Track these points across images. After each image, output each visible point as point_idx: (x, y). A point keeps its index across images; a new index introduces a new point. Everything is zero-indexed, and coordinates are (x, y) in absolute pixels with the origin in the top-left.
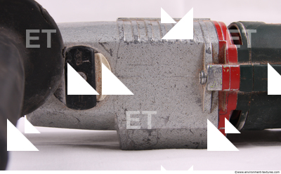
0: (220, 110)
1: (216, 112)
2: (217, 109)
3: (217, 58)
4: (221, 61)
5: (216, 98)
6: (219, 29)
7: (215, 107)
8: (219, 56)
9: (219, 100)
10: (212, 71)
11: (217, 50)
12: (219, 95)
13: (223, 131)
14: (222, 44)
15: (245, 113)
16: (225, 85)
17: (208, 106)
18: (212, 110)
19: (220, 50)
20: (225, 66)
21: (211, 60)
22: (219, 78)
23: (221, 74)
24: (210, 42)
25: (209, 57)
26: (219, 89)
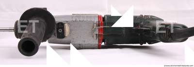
0: (99, 39)
4: (99, 26)
6: (99, 17)
7: (97, 38)
9: (98, 36)
10: (96, 29)
11: (98, 23)
14: (99, 21)
16: (99, 32)
17: (95, 38)
20: (100, 27)
22: (98, 30)
24: (96, 21)
25: (95, 25)
26: (98, 33)
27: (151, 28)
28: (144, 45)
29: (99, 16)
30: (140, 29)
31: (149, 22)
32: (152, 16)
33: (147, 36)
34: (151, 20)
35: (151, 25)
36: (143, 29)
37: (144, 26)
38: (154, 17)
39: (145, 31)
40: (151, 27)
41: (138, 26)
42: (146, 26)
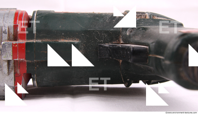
0: (15, 73)
1: (12, 75)
2: (13, 72)
3: (12, 36)
4: (15, 39)
5: (12, 64)
6: (18, 16)
7: (11, 71)
8: (14, 35)
9: (15, 66)
10: (5, 47)
11: (12, 31)
12: (14, 63)
13: (16, 92)
14: (16, 27)
15: (34, 76)
16: (14, 56)
17: (5, 70)
18: (9, 73)
19: (14, 31)
20: (17, 42)
21: (6, 38)
22: (10, 50)
23: (11, 48)
24: (7, 25)
25: (5, 36)
26: (11, 58)
27: (152, 46)
28: (133, 85)
29: (16, 14)
30: (123, 49)
31: (145, 29)
32: (152, 15)
33: (142, 66)
34: (151, 24)
35: (150, 36)
36: (129, 48)
37: (132, 39)
38: (158, 16)
39: (136, 52)
40: (150, 41)
41: (117, 38)
42: (137, 39)
